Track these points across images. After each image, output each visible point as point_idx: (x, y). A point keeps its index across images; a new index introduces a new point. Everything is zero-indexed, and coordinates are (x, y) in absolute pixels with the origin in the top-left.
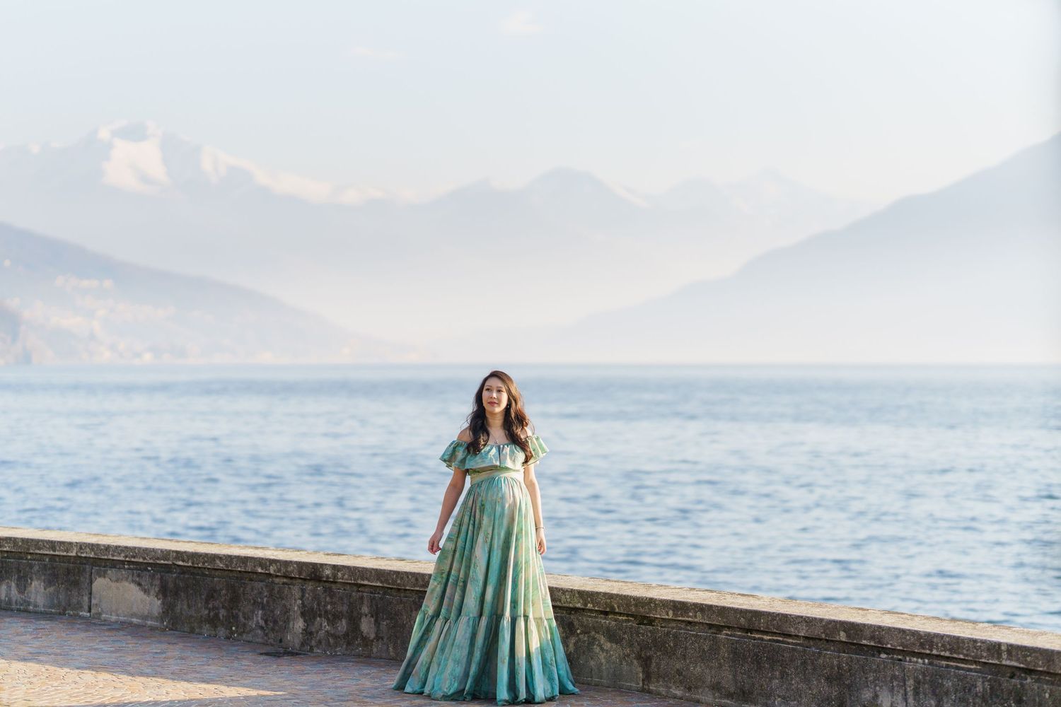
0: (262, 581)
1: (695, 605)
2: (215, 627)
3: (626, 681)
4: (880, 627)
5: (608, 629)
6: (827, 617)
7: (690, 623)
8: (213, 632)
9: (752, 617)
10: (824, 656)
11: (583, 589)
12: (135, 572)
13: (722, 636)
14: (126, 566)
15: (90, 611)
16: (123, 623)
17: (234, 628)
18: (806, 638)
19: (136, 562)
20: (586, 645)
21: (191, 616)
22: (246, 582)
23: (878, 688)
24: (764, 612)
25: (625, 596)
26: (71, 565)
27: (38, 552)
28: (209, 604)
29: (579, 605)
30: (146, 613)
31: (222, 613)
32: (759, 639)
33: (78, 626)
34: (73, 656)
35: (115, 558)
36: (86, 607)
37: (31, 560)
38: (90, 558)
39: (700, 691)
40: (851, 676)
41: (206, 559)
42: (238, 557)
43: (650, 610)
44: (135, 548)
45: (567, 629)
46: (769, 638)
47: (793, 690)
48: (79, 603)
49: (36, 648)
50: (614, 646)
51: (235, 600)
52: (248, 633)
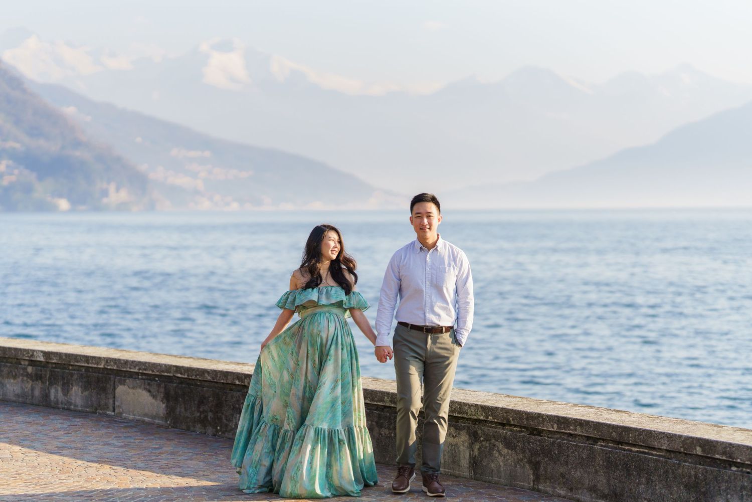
0: (239, 391)
1: (576, 420)
2: (205, 426)
3: (520, 481)
4: (730, 444)
5: (505, 438)
6: (687, 434)
7: (571, 435)
8: (204, 431)
9: (622, 432)
10: (683, 467)
11: (485, 404)
12: (146, 381)
13: (597, 447)
14: (140, 377)
15: (114, 411)
16: (138, 421)
17: (218, 428)
18: (667, 451)
19: (147, 374)
20: (488, 450)
21: (188, 417)
22: (227, 392)
23: (729, 496)
24: (632, 428)
25: (518, 411)
26: (100, 375)
27: (77, 364)
28: (200, 408)
29: (481, 418)
30: (154, 414)
31: (210, 415)
32: (628, 450)
33: (103, 423)
34: (89, 450)
35: (132, 370)
36: (111, 408)
37: (71, 370)
38: (114, 370)
39: (580, 491)
40: (706, 484)
41: (198, 373)
42: (221, 372)
43: (539, 424)
44: (146, 363)
45: (473, 437)
46: (636, 449)
47: (657, 494)
48: (106, 404)
49: (63, 443)
50: (510, 452)
51: (219, 405)
52: (229, 432)
